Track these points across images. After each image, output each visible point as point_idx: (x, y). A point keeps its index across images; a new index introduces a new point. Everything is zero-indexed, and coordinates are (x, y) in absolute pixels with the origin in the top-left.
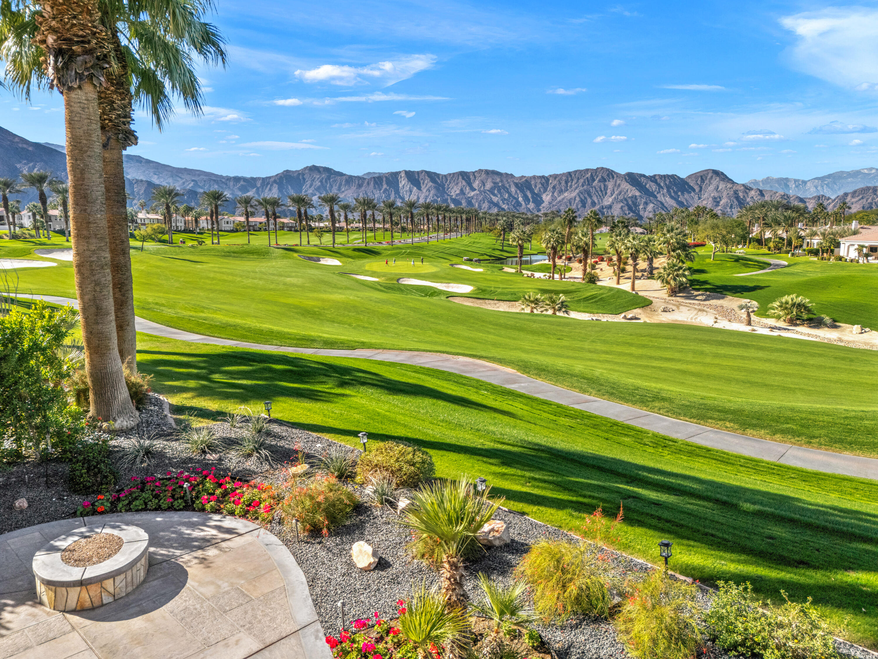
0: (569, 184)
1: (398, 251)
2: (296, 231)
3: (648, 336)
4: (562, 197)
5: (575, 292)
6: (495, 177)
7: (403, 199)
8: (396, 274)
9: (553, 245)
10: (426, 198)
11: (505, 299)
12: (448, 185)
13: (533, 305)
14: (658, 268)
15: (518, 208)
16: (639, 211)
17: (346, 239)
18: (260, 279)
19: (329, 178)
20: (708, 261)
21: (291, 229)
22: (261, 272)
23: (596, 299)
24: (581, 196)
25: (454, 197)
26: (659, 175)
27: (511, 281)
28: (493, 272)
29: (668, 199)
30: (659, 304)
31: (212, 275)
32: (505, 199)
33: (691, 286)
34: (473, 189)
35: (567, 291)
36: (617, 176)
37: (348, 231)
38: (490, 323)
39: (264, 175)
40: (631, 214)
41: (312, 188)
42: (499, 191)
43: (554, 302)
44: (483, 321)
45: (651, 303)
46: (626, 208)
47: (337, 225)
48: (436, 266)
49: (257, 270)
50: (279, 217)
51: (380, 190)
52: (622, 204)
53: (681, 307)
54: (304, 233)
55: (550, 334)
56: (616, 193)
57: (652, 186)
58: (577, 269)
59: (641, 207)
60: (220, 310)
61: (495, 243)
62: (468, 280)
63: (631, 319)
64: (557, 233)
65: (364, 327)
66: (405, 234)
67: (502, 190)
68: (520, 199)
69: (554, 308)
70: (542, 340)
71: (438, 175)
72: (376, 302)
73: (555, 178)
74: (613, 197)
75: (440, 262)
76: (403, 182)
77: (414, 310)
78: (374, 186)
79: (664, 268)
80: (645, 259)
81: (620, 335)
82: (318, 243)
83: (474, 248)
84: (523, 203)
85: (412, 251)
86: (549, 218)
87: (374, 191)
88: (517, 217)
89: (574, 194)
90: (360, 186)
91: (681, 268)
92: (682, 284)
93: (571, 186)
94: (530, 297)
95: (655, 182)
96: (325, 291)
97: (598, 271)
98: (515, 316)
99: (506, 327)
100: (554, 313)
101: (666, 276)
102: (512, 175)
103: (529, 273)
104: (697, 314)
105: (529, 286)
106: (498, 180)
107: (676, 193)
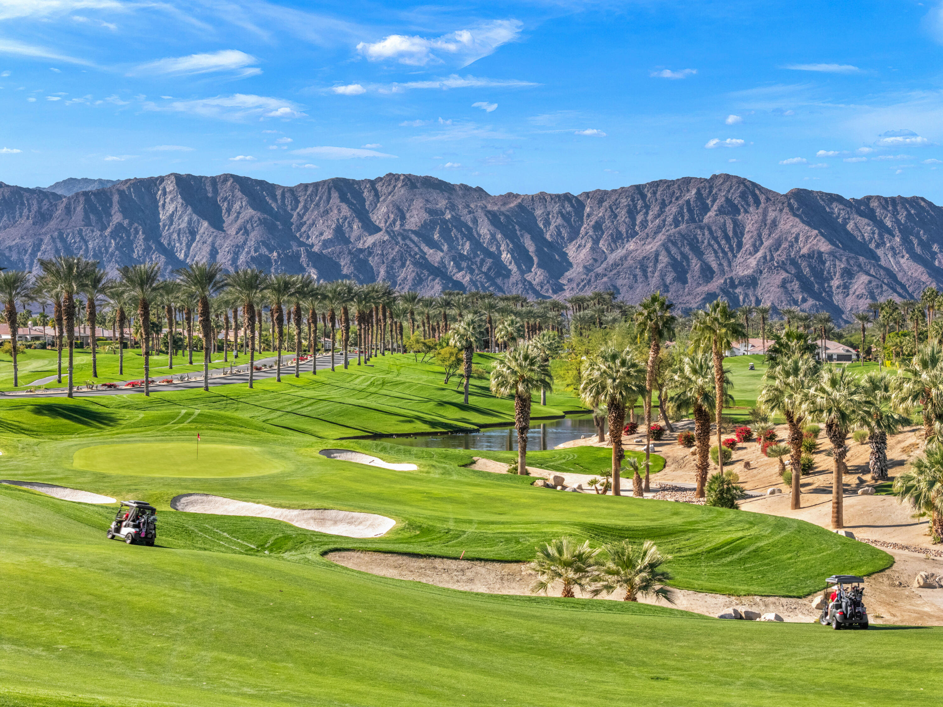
0: (639, 218)
1: (166, 411)
3: (898, 665)
4: (620, 252)
5: (684, 532)
6: (435, 195)
8: (168, 484)
9: (613, 398)
10: (237, 251)
11: (491, 556)
12: (301, 216)
13: (571, 574)
14: (901, 463)
15: (499, 281)
16: (830, 294)
17: (9, 375)
23: (743, 554)
24: (674, 250)
25: (316, 249)
26: (879, 198)
27: (501, 500)
28: (446, 472)
29: (905, 261)
30: (911, 567)
32: (462, 256)
34: (372, 229)
35: (661, 529)
36: (768, 199)
37: (14, 350)
38: (459, 632)
40: (811, 302)
42: (445, 233)
43: (627, 564)
44: (439, 628)
45: (891, 562)
46: (796, 285)
48: (282, 456)
51: (103, 228)
52: (784, 275)
55: (629, 663)
56: (767, 243)
57: (861, 228)
58: (680, 464)
59: (835, 283)
61: (442, 384)
62: (378, 498)
64: (623, 363)
65: (91, 654)
66: (181, 359)
67: (454, 232)
68: (506, 257)
69: (629, 581)
71: (271, 188)
72: (121, 574)
73: (601, 201)
74: (759, 254)
75: (290, 444)
76: (171, 208)
78: (87, 218)
79: (920, 466)
80: (863, 437)
81: (823, 664)
83: (384, 400)
84: (513, 267)
85: (206, 411)
86: (589, 312)
87: (86, 231)
88: (504, 311)
89: (652, 246)
90: (43, 218)
93: (644, 225)
94: (560, 551)
95: (870, 215)
97: (737, 469)
99: (505, 644)
100: (631, 598)
101: (923, 485)
102: (479, 190)
103: (550, 475)
105: (555, 517)
106: (442, 203)
107: (926, 246)
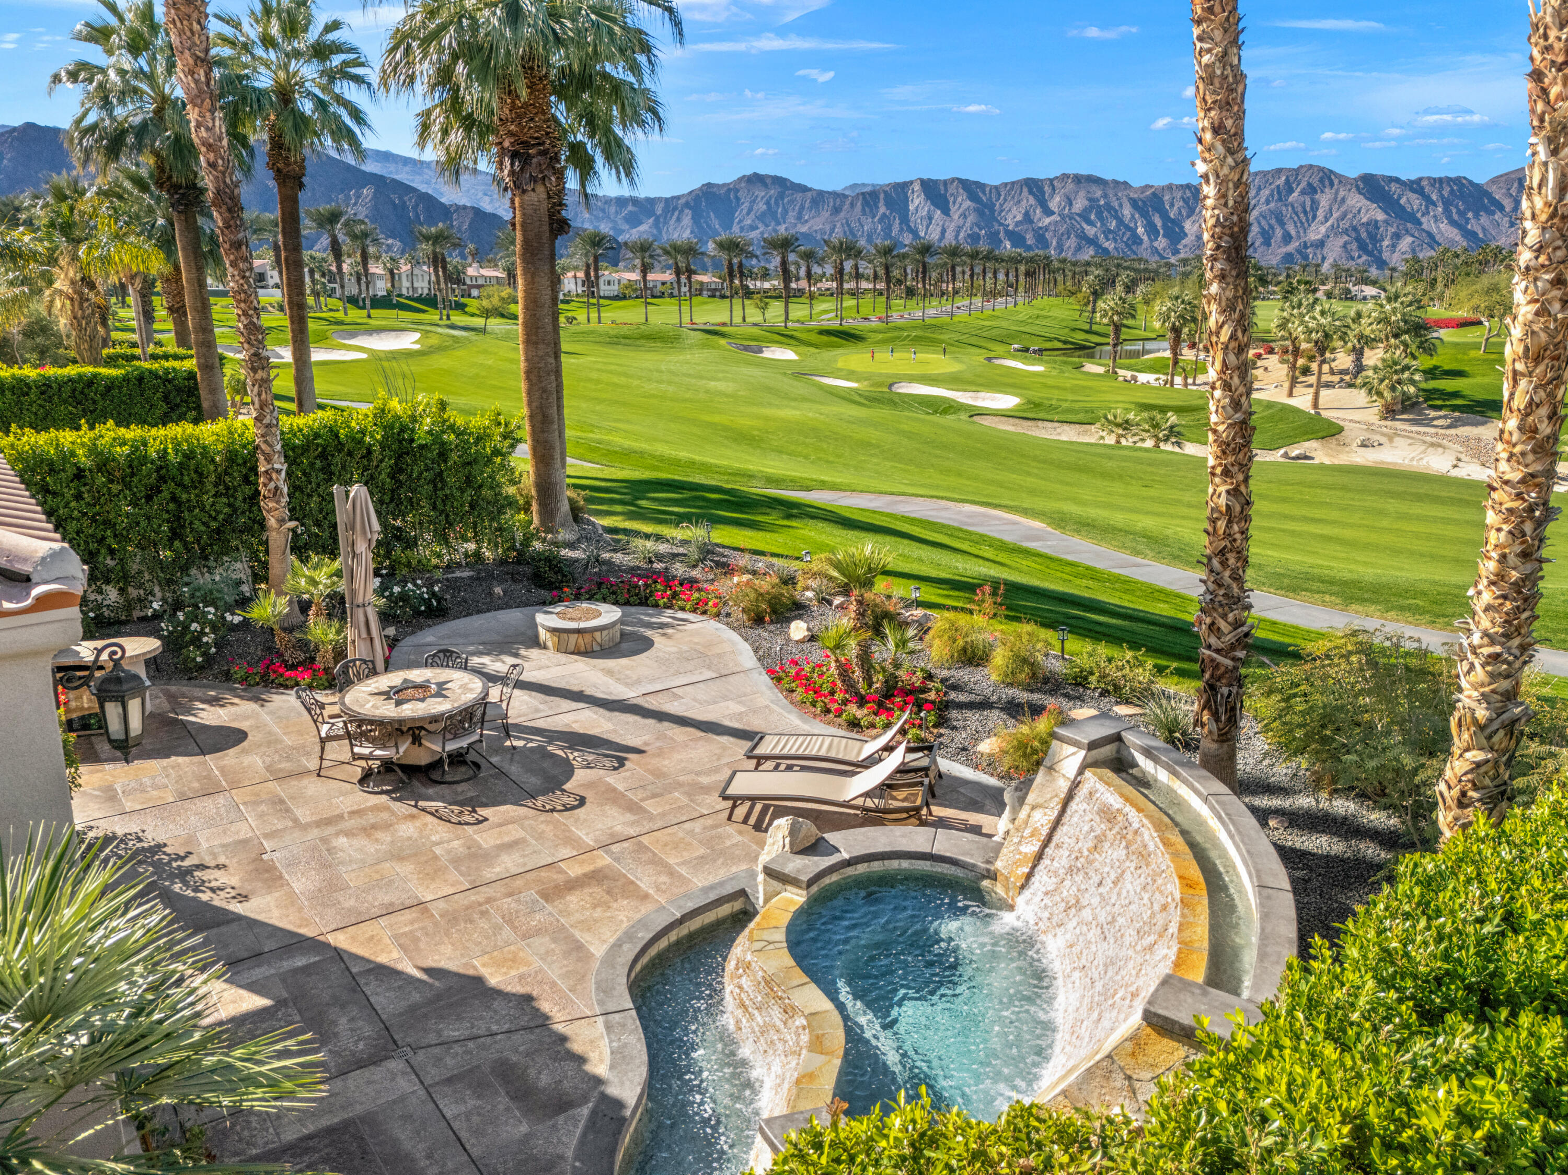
1: (896, 334)
2: (723, 297)
5: (1203, 409)
6: (1094, 187)
7: (915, 233)
8: (888, 376)
9: (1173, 325)
10: (959, 229)
11: (1075, 420)
12: (1001, 205)
13: (1120, 432)
14: (1367, 368)
16: (1380, 252)
17: (807, 312)
18: (670, 383)
19: (781, 196)
20: (1473, 354)
21: (714, 293)
22: (670, 372)
24: (1263, 222)
25: (1010, 228)
26: (1429, 178)
27: (1090, 388)
28: (1062, 372)
29: (1444, 226)
30: (1354, 434)
31: (594, 375)
32: (1110, 231)
33: (1426, 401)
34: (1048, 212)
35: (1189, 407)
36: (1340, 182)
37: (812, 297)
38: (1035, 458)
39: (667, 193)
40: (1364, 258)
41: (752, 215)
42: (1099, 215)
43: (1156, 426)
44: (1023, 456)
45: (1341, 430)
46: (1354, 246)
47: (793, 285)
48: (962, 361)
49: (663, 368)
50: (695, 273)
51: (874, 217)
52: (1346, 238)
53: (1397, 439)
54: (737, 302)
55: (1132, 478)
56: (1335, 215)
57: (1412, 201)
59: (1386, 243)
60: (617, 430)
61: (1076, 317)
62: (1013, 386)
63: (1298, 458)
64: (1183, 302)
66: (911, 302)
67: (1105, 214)
68: (1140, 230)
69: (1156, 436)
70: (1118, 487)
71: (981, 186)
74: (1329, 224)
75: (969, 353)
76: (917, 202)
77: (909, 435)
78: (863, 210)
79: (1377, 369)
80: (1349, 351)
82: (758, 319)
83: (1036, 327)
84: (1145, 238)
85: (920, 333)
87: (863, 218)
90: (836, 210)
91: (1407, 368)
92: (1409, 398)
94: (1115, 417)
95: (1420, 191)
96: (770, 404)
97: (1259, 372)
98: (1085, 449)
99: (1060, 465)
100: (1157, 446)
101: (1376, 383)
102: (1125, 183)
103: (1128, 374)
104: (1424, 452)
105: (1120, 398)
106: (1099, 193)
107: (1462, 214)
